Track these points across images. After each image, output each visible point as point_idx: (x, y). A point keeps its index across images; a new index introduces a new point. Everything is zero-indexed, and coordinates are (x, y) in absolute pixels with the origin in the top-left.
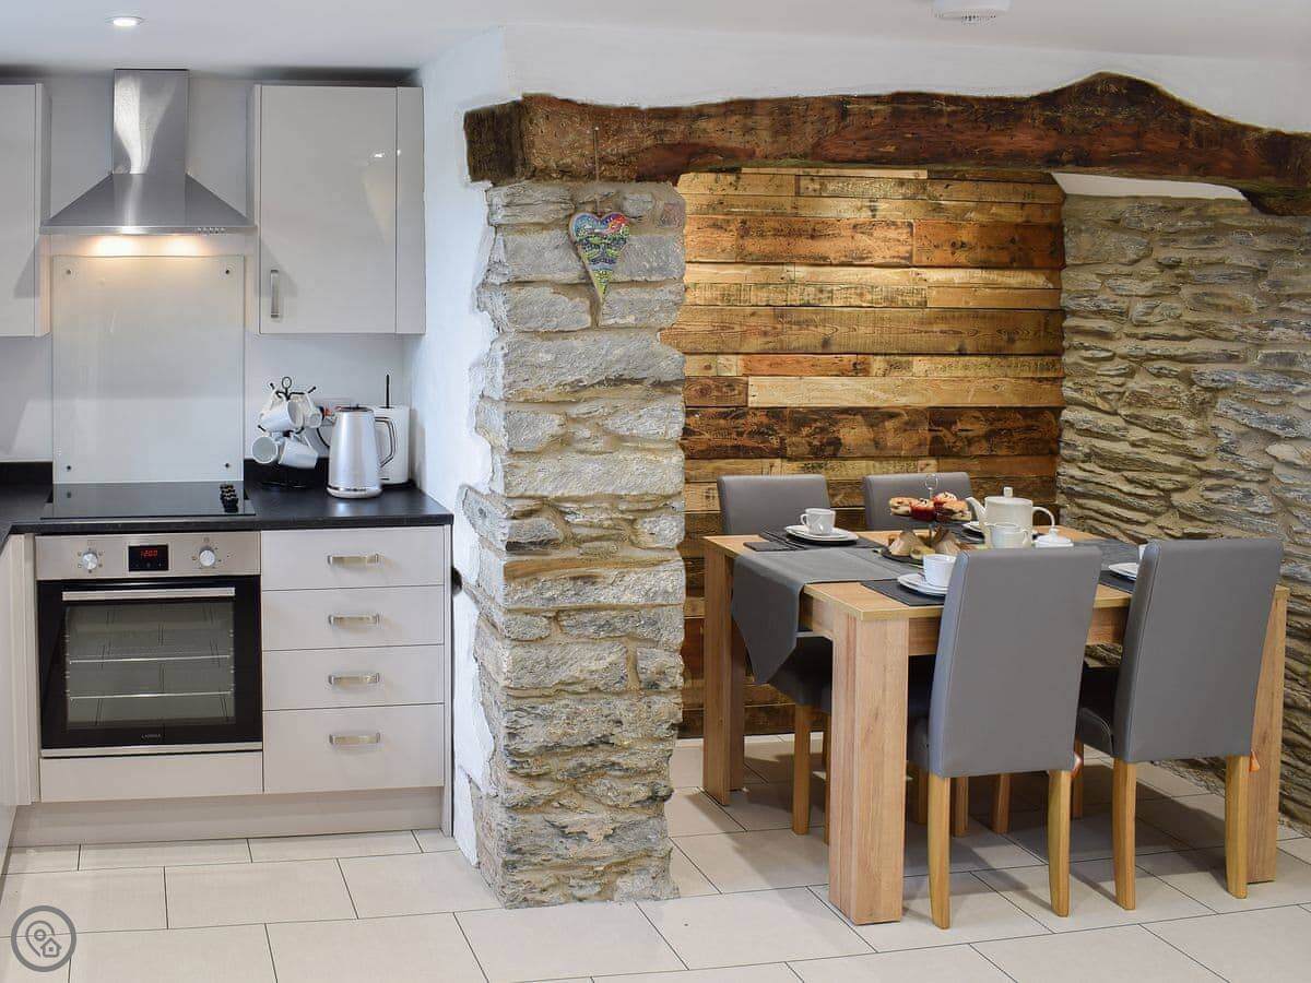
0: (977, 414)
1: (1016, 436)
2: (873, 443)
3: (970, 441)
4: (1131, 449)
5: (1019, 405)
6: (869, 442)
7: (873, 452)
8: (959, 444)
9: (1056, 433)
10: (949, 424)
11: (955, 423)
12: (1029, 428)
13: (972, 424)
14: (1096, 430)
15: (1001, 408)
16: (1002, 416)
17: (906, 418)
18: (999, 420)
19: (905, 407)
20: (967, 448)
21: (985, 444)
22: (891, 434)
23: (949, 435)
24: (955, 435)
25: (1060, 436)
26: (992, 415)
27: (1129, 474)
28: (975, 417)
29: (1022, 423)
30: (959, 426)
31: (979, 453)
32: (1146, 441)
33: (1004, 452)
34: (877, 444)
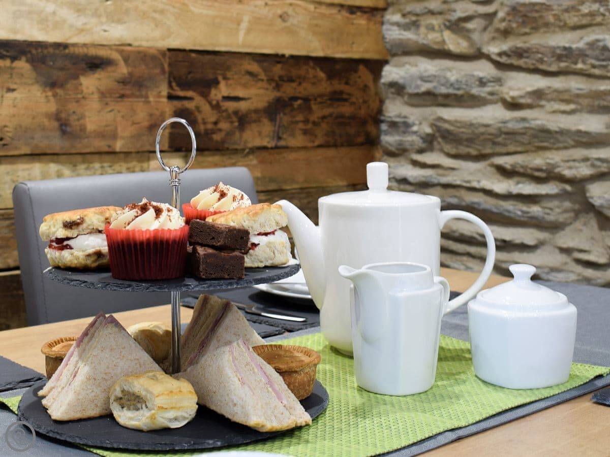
0: (254, 67)
1: (318, 111)
2: (56, 124)
3: (243, 120)
4: (509, 115)
5: (320, 54)
6: (46, 122)
7: (57, 143)
8: (224, 125)
9: (374, 105)
10: (205, 85)
11: (216, 83)
12: (337, 97)
13: (245, 86)
14: (443, 90)
15: (292, 57)
16: (294, 72)
17: (123, 70)
18: (291, 80)
19: (121, 47)
20: (237, 134)
21: (267, 127)
22: (94, 104)
23: (206, 108)
24: (216, 107)
25: (380, 111)
26: (278, 70)
27: (505, 161)
28: (250, 73)
29: (325, 87)
30: (224, 89)
31: (258, 142)
32: (538, 94)
33: (297, 140)
34: (64, 125)
